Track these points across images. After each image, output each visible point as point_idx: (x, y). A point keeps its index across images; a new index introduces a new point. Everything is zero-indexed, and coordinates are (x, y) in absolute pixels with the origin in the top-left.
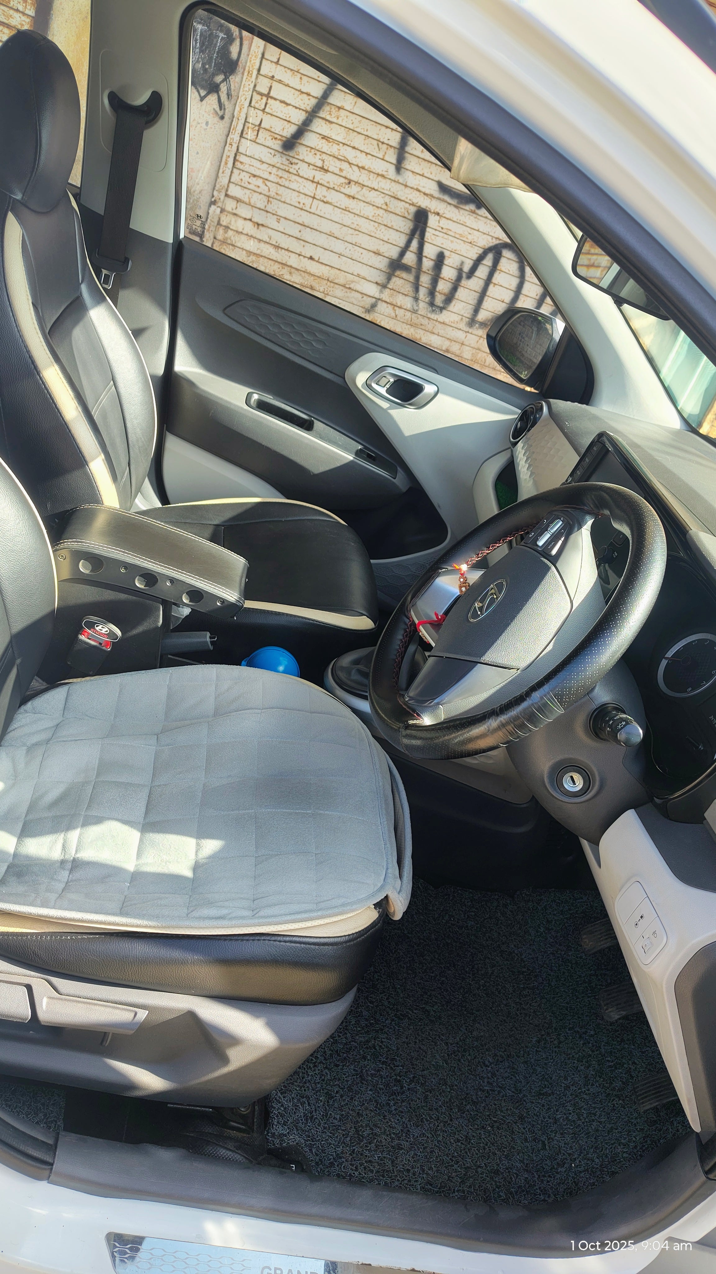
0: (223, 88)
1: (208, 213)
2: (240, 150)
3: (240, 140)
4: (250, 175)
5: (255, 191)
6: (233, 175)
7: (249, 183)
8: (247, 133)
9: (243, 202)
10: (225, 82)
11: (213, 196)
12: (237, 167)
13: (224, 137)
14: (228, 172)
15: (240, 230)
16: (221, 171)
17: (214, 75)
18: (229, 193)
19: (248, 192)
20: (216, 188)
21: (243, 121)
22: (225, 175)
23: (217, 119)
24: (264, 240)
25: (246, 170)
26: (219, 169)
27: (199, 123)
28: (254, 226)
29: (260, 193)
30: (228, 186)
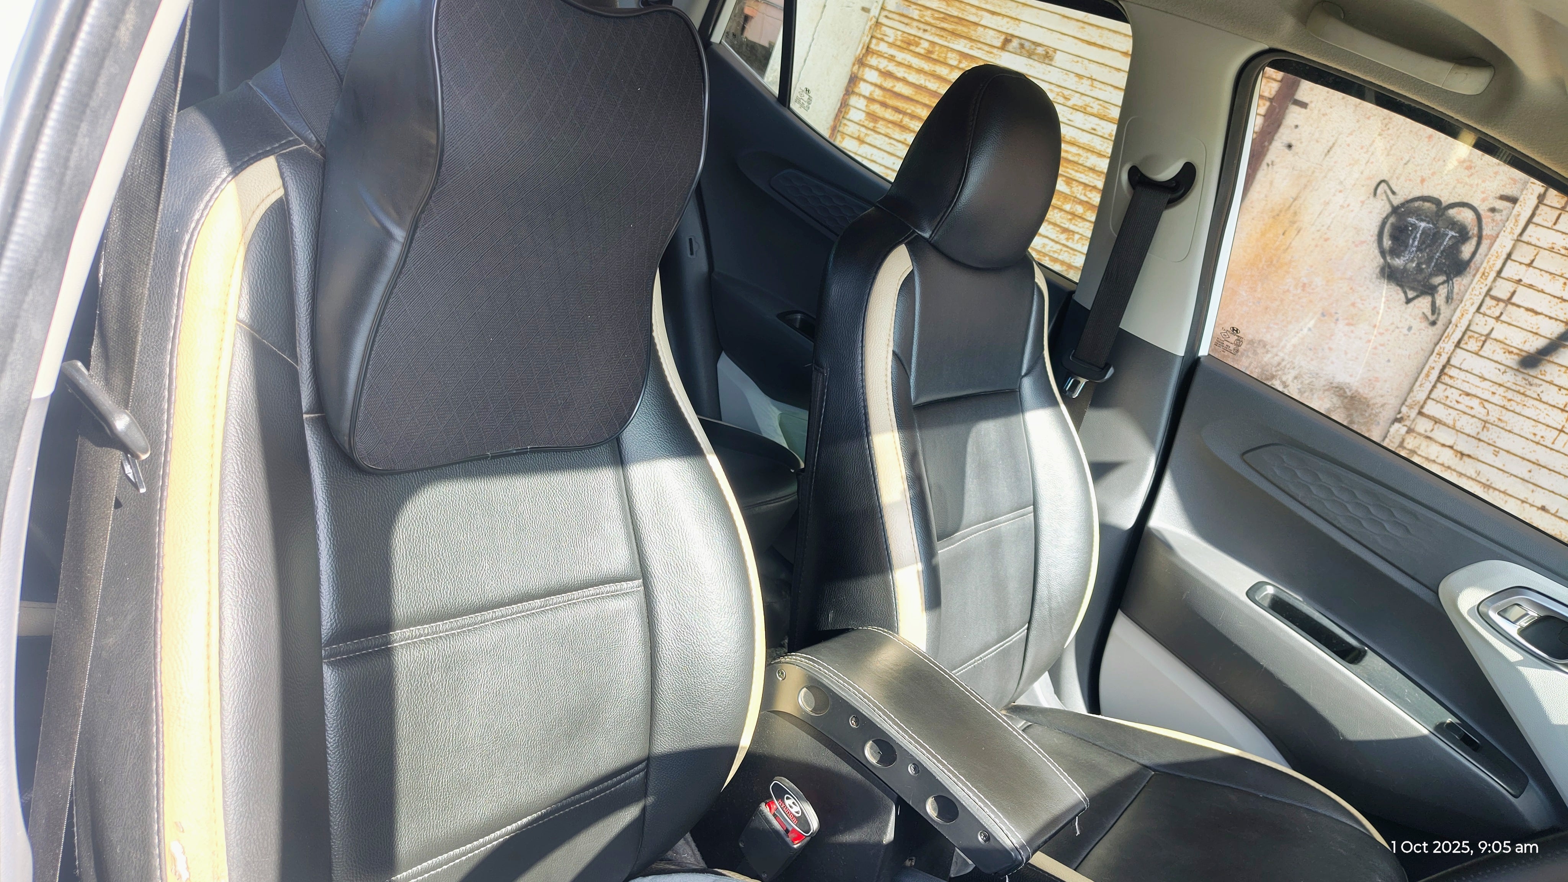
0: (1443, 291)
1: (1388, 431)
2: (1452, 362)
3: (1454, 350)
4: (1461, 392)
5: (1465, 413)
6: (1435, 390)
7: (1457, 402)
8: (1466, 343)
9: (1445, 424)
10: (1446, 285)
11: (1400, 412)
12: (1443, 381)
13: (1431, 346)
14: (1429, 386)
15: (1433, 457)
16: (1418, 383)
17: (1431, 275)
18: (1425, 411)
19: (1454, 413)
20: (1407, 403)
21: (1463, 329)
22: (1422, 388)
23: (1425, 324)
24: (1468, 475)
25: (1456, 386)
26: (1416, 380)
27: (1398, 328)
28: (1456, 456)
29: (1473, 416)
30: (1425, 403)
